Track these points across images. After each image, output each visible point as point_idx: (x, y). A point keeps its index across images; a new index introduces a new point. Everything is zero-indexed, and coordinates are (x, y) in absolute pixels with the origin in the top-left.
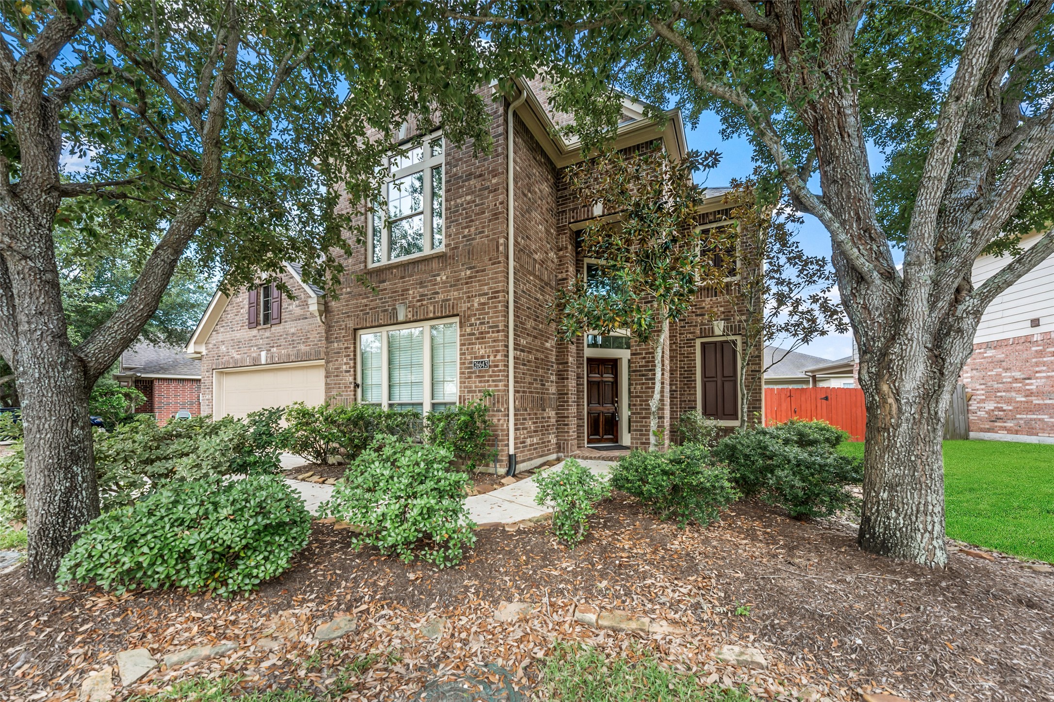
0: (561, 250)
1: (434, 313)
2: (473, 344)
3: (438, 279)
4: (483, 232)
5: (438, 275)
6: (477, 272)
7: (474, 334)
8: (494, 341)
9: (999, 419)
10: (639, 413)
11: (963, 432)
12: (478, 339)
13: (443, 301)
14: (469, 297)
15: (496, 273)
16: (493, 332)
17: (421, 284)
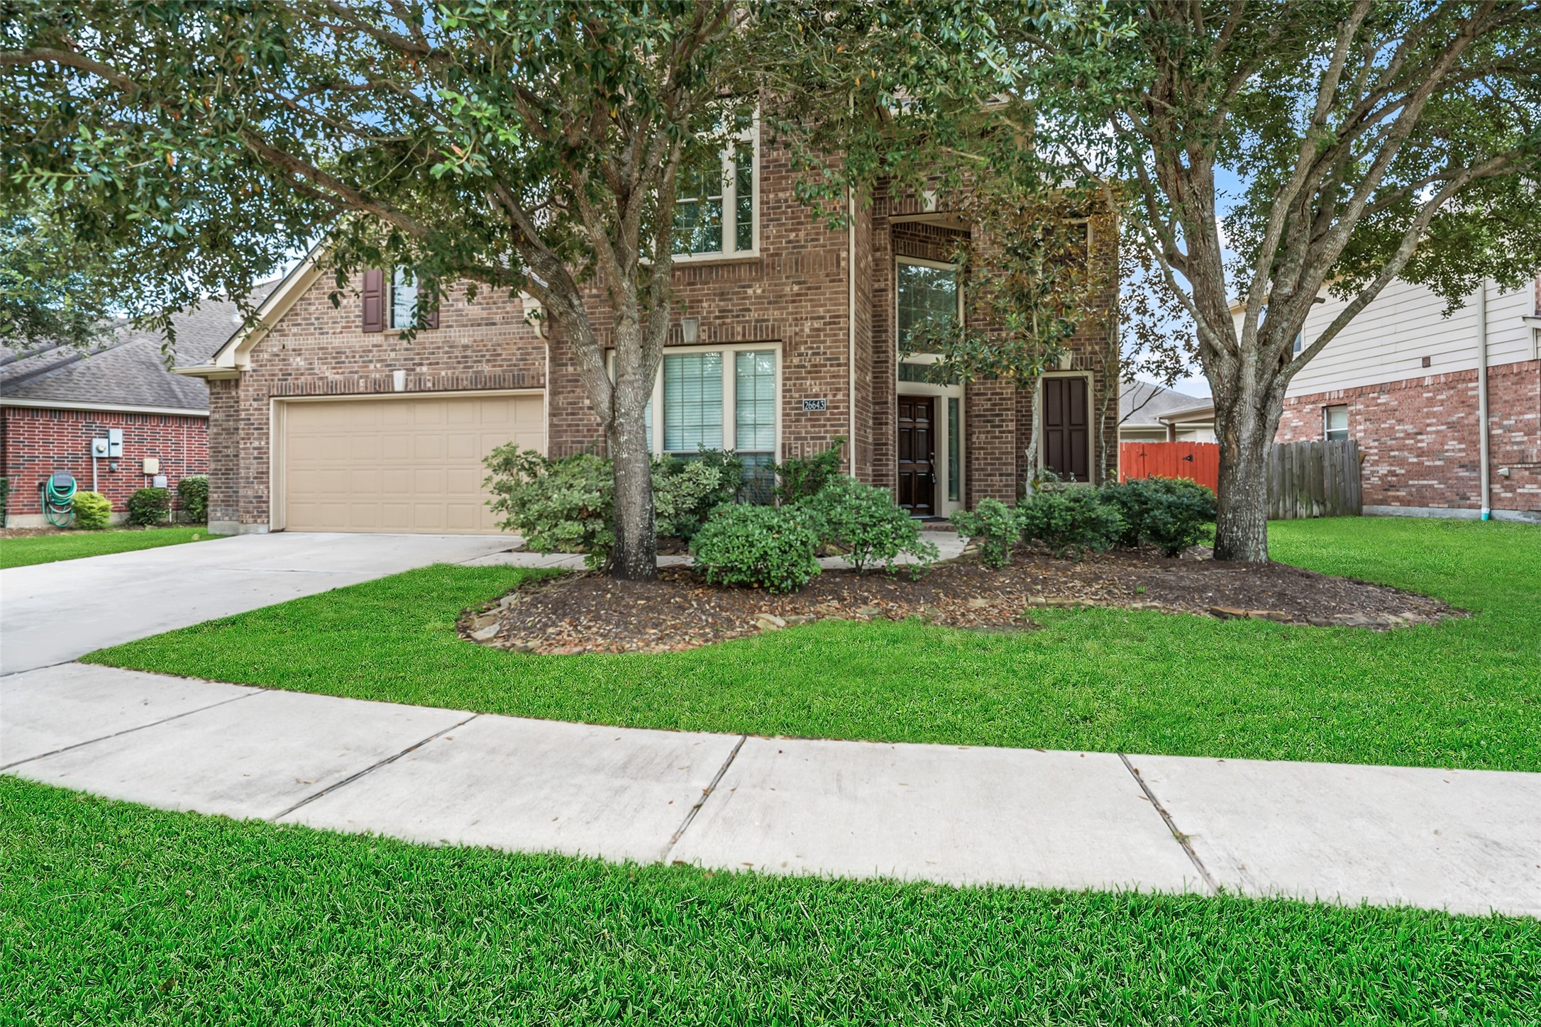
0: (878, 250)
1: (744, 335)
2: (802, 378)
3: (750, 291)
4: (817, 240)
5: (750, 286)
6: (809, 288)
7: (804, 367)
8: (834, 377)
9: (1392, 486)
10: (983, 470)
11: (1355, 505)
12: (810, 372)
13: (757, 321)
14: (796, 319)
15: (836, 293)
16: (831, 366)
17: (722, 295)
